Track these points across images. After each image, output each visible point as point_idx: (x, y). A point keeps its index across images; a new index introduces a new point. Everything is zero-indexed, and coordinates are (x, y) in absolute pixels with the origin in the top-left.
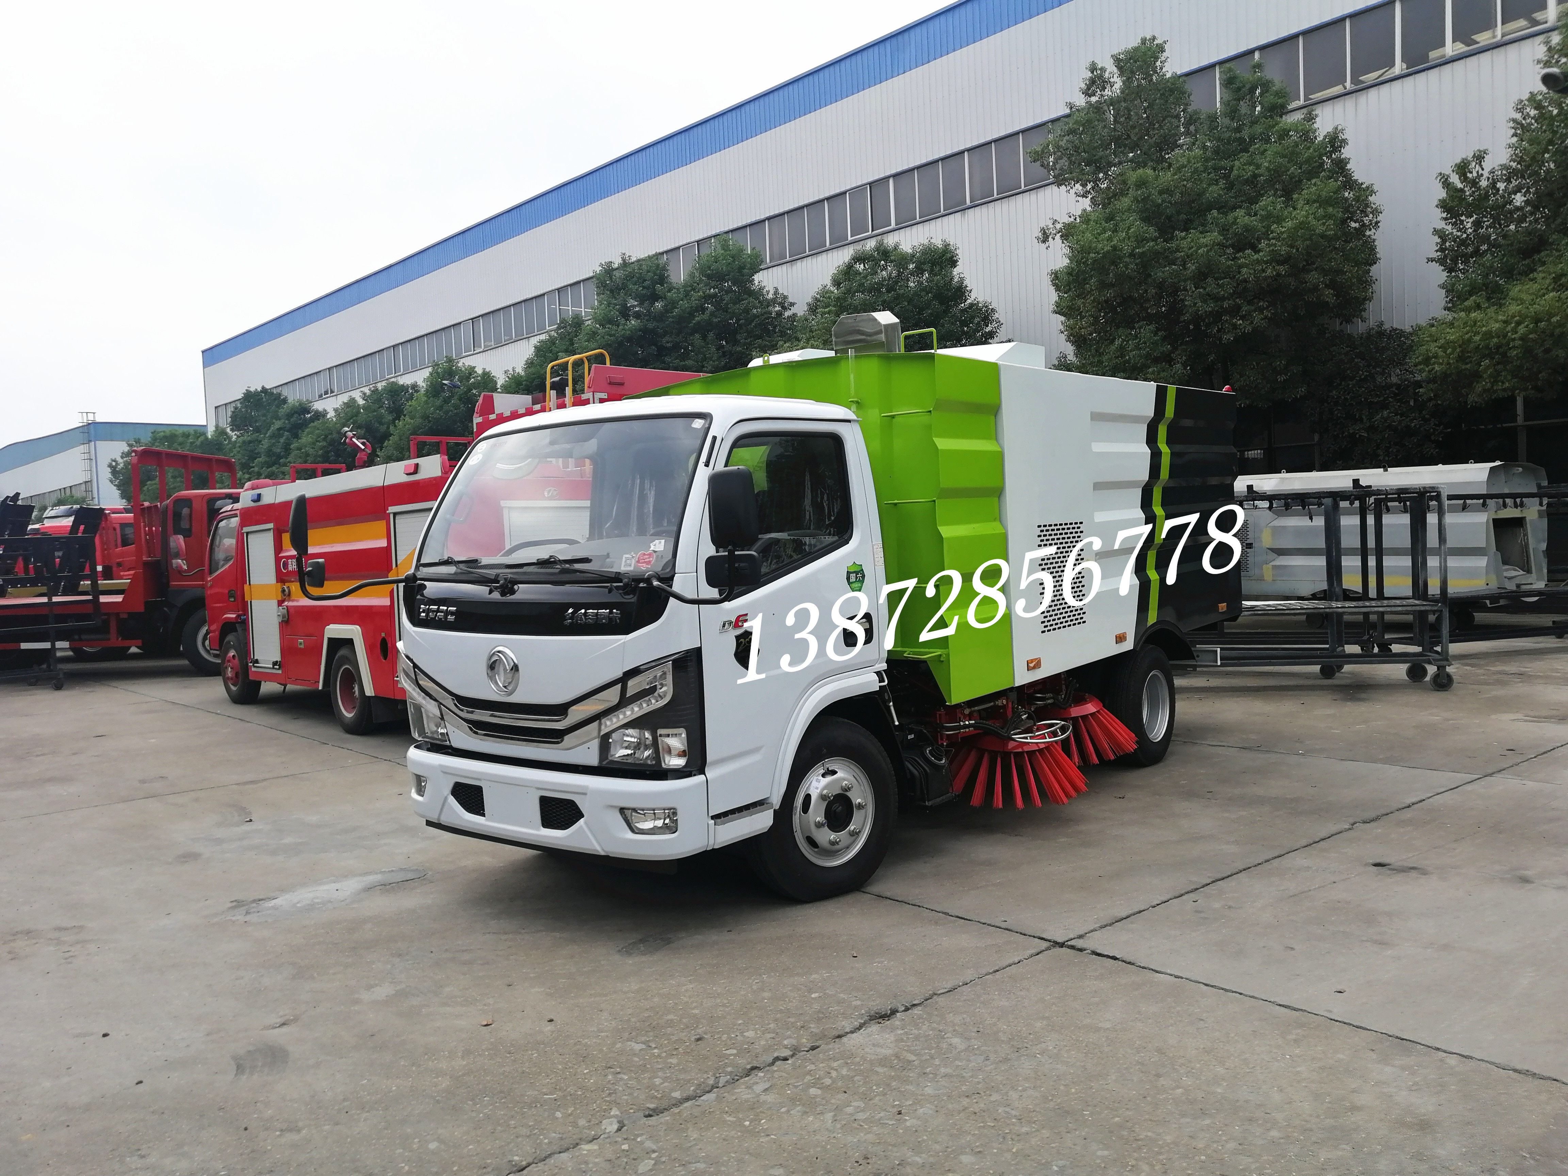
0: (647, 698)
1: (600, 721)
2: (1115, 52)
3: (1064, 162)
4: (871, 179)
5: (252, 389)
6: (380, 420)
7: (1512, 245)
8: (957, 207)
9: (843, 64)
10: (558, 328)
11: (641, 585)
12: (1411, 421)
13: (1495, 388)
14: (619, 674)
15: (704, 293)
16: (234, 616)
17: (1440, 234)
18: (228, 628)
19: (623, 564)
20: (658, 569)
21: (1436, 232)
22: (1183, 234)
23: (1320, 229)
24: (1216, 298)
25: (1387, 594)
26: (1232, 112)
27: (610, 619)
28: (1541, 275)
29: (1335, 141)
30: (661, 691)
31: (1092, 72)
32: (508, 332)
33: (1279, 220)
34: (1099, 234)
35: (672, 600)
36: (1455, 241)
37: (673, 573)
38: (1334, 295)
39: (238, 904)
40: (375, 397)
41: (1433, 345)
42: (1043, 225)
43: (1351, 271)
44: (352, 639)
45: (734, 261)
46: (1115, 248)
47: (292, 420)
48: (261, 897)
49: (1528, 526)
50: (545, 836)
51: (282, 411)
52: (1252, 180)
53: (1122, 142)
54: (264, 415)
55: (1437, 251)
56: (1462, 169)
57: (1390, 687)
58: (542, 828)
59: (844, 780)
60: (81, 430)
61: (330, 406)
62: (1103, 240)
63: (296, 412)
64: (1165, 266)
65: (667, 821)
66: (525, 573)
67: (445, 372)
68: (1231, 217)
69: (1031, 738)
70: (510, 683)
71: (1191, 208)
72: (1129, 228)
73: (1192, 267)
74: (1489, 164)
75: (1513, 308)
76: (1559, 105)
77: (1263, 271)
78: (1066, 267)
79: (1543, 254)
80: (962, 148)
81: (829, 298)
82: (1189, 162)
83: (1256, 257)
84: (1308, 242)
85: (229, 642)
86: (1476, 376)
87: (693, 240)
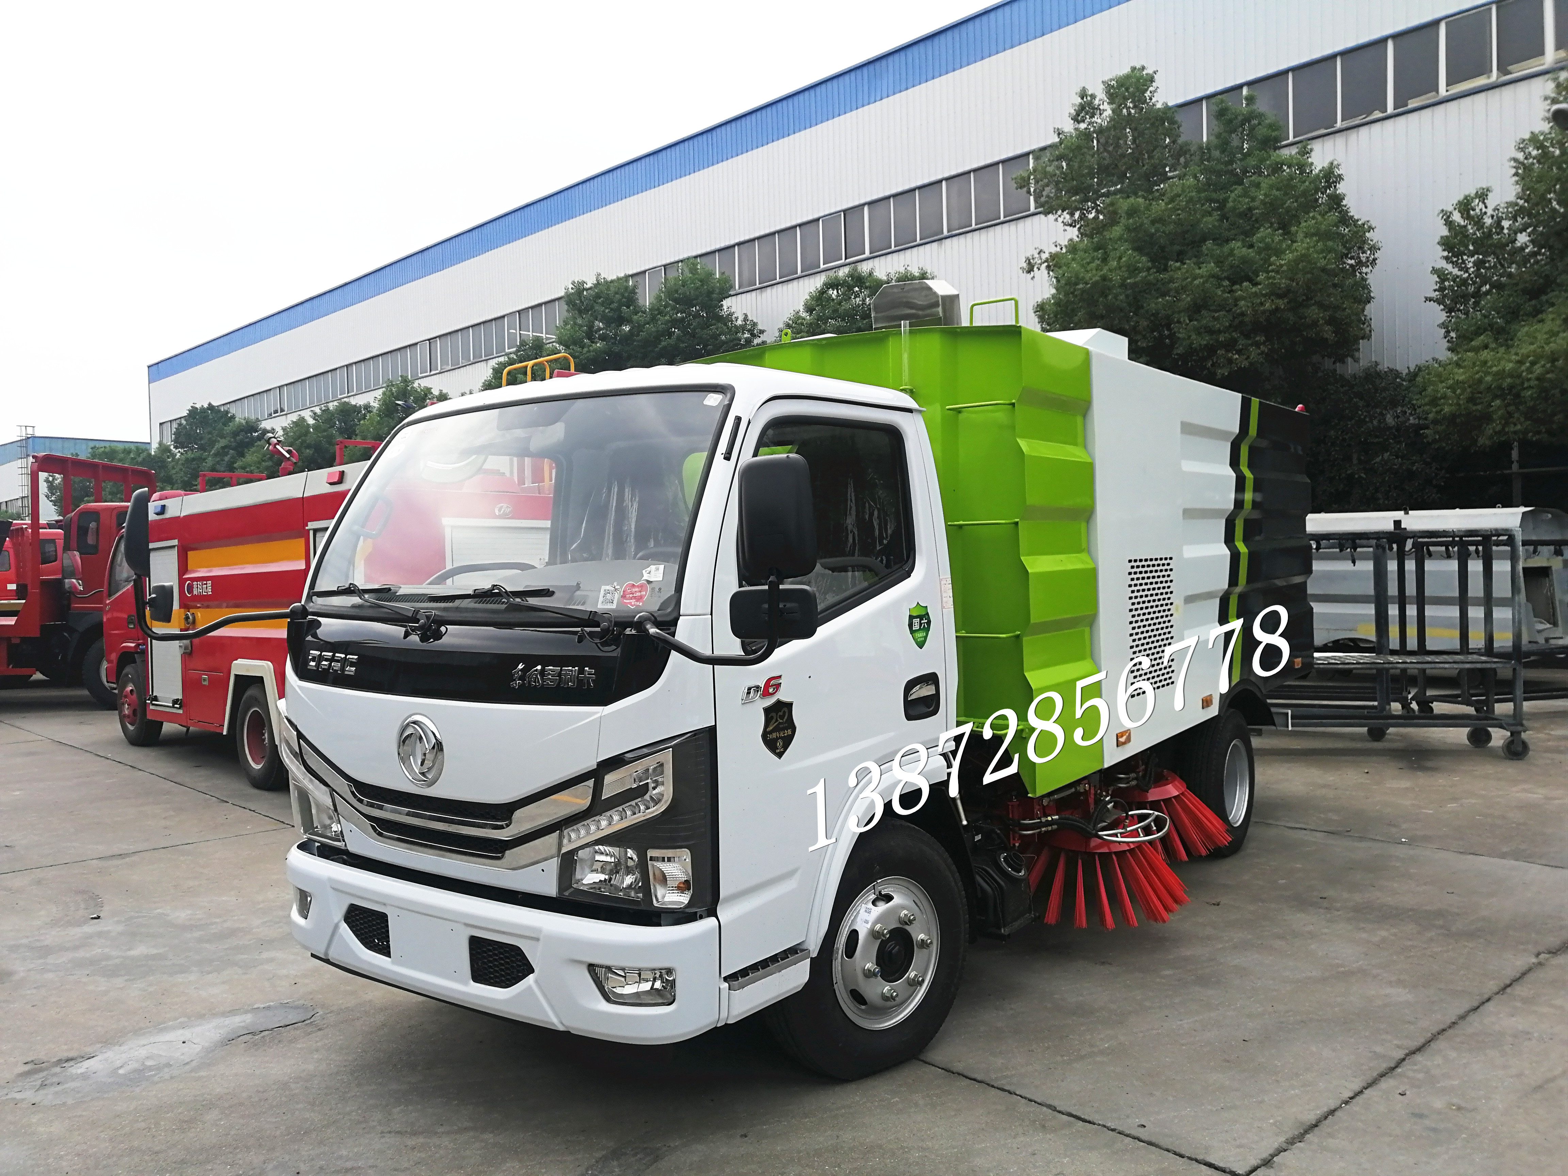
0: (633, 803)
1: (562, 831)
2: (1106, 79)
3: (1049, 191)
4: (844, 207)
5: (198, 406)
6: (330, 440)
7: (1517, 284)
8: (934, 236)
9: (818, 89)
10: (518, 351)
11: (628, 631)
12: (1413, 464)
13: (1507, 429)
14: (592, 764)
15: (671, 317)
16: (133, 645)
17: (1440, 274)
18: (127, 658)
19: (601, 599)
20: (654, 607)
21: (1435, 271)
22: (1178, 264)
23: (1322, 263)
24: (1210, 331)
25: (1429, 647)
26: (1223, 144)
27: (580, 682)
28: (1551, 316)
29: (1331, 176)
30: (654, 792)
31: (1082, 98)
32: (466, 356)
33: (1279, 253)
34: (1088, 263)
35: (674, 654)
36: (1454, 281)
37: (675, 615)
38: (1334, 332)
39: (35, 1067)
40: (326, 418)
41: (1441, 386)
42: (1029, 255)
43: (1351, 308)
44: (262, 678)
45: (702, 285)
46: (1104, 278)
47: (238, 438)
48: (71, 1054)
49: (1555, 576)
50: (477, 996)
51: (228, 429)
52: (1247, 214)
53: (1108, 171)
54: (210, 433)
55: (1435, 290)
56: (1465, 206)
57: (1452, 753)
58: (472, 982)
59: (903, 908)
60: (19, 444)
61: (278, 425)
62: (1091, 270)
63: (242, 430)
64: (1157, 298)
65: (658, 985)
66: (457, 609)
67: (398, 392)
68: (1226, 249)
69: (1123, 835)
70: (430, 769)
71: (1185, 239)
72: (1120, 258)
73: (1186, 299)
74: (1492, 201)
75: (1526, 349)
76: (1561, 145)
77: (1262, 304)
78: (1053, 296)
79: (1551, 295)
80: (939, 177)
81: (802, 324)
82: (1183, 191)
83: (1254, 290)
84: (1309, 276)
85: (127, 675)
86: (1487, 417)
87: (659, 264)
